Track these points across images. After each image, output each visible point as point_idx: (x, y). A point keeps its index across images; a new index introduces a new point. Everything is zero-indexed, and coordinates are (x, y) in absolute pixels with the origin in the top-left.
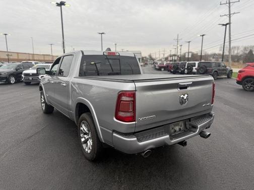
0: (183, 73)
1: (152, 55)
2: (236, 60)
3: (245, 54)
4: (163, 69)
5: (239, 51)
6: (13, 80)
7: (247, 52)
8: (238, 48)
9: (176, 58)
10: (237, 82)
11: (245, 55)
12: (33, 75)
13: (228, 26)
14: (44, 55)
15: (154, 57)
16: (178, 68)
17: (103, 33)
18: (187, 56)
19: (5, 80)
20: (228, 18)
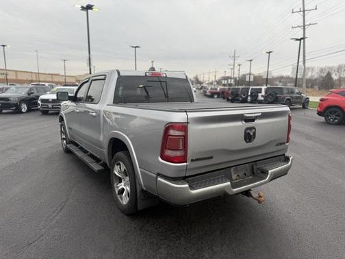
0: (244, 101)
1: (199, 76)
2: (310, 85)
3: (322, 77)
4: (216, 96)
5: (314, 74)
6: (24, 108)
7: (324, 75)
8: (313, 69)
9: (232, 81)
10: (318, 114)
11: (322, 79)
12: (54, 101)
13: (302, 41)
14: (52, 74)
15: (201, 79)
16: (237, 95)
17: (137, 47)
18: (247, 79)
19: (14, 108)
20: (302, 31)
